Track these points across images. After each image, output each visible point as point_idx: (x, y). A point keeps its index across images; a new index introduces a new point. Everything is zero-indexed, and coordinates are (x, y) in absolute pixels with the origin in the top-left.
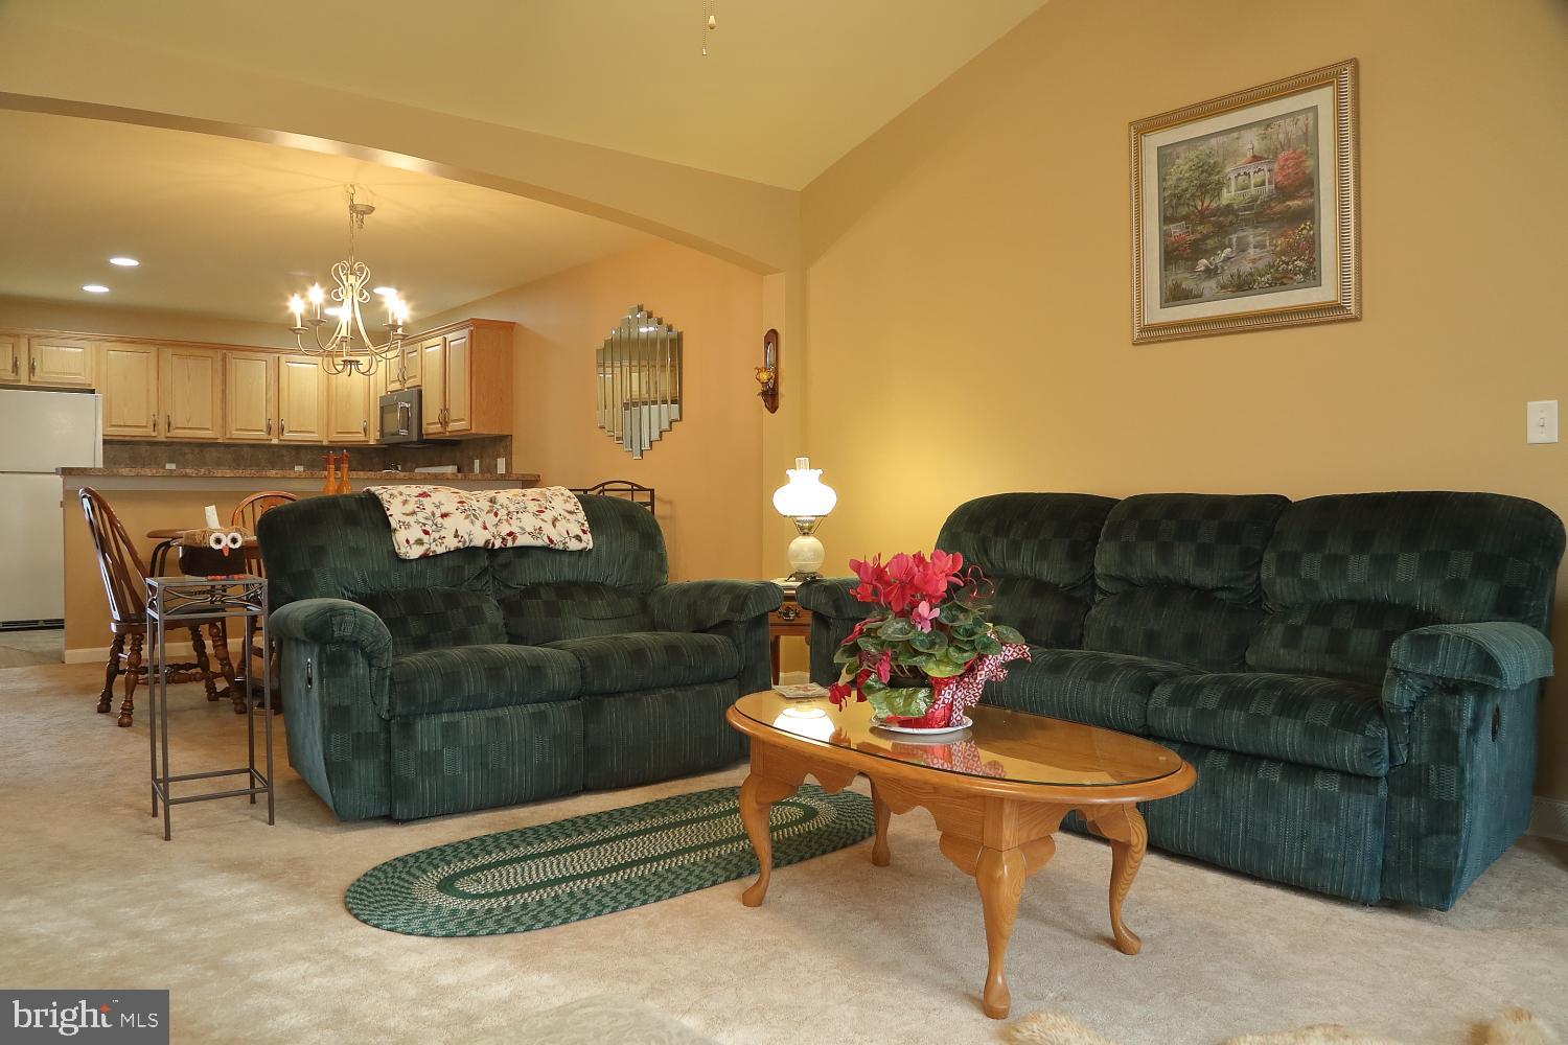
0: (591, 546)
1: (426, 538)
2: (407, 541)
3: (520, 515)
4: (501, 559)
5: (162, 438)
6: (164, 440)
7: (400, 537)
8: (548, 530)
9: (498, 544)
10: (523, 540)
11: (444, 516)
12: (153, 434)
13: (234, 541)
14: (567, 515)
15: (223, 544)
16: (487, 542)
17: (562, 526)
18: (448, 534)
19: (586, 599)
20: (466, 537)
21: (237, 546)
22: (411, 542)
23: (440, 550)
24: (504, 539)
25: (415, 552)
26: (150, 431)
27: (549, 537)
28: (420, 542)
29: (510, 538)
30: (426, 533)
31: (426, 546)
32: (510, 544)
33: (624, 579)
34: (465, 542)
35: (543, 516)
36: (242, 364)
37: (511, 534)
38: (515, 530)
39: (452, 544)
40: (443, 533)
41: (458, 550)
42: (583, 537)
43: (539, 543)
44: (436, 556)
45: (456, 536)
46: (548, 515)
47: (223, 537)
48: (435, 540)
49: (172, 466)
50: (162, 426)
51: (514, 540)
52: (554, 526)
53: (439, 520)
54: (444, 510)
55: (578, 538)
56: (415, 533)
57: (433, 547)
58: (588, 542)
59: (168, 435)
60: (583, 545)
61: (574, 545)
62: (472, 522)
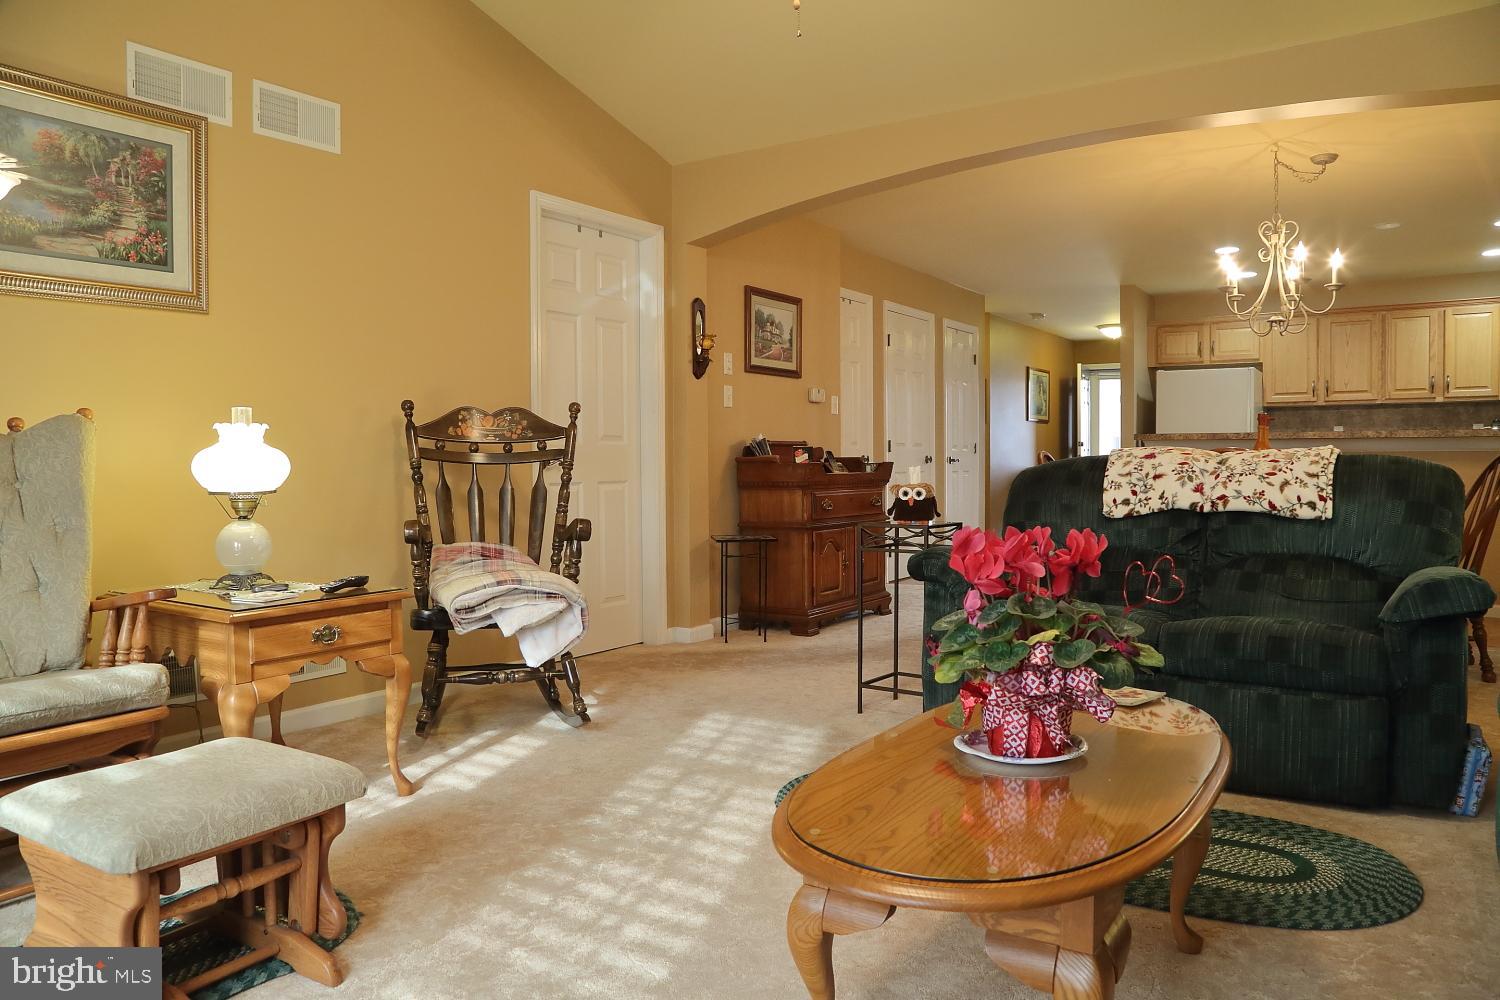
0: (1329, 514)
1: (1133, 499)
2: (1115, 501)
3: (1241, 478)
4: (1214, 525)
5: (1321, 403)
6: (1324, 404)
7: (1107, 497)
8: (1273, 495)
9: (1207, 508)
10: (1236, 505)
11: (1156, 477)
12: (1315, 399)
13: (919, 494)
14: (1307, 479)
15: (909, 497)
16: (1194, 505)
17: (1292, 492)
18: (1154, 495)
19: (1302, 577)
20: (1170, 500)
21: (922, 498)
22: (1119, 501)
23: (1144, 511)
24: (1213, 502)
25: (1120, 512)
26: (1309, 397)
27: (1270, 503)
28: (1126, 502)
29: (1220, 503)
30: (1134, 493)
31: (1131, 506)
32: (1221, 508)
33: (1379, 558)
34: (1167, 505)
35: (1272, 479)
36: (1402, 324)
37: (1223, 497)
38: (1229, 492)
39: (1156, 505)
40: (1149, 495)
41: (1161, 511)
42: (1320, 504)
43: (1257, 508)
44: (1141, 517)
45: (1161, 498)
46: (1277, 480)
47: (909, 490)
48: (1140, 501)
49: (1340, 429)
50: (1322, 391)
51: (1225, 505)
52: (1282, 490)
53: (1150, 481)
54: (1159, 471)
55: (1312, 505)
56: (1125, 493)
57: (1138, 508)
58: (1326, 510)
59: (1327, 399)
60: (1317, 513)
61: (1305, 513)
62: (1183, 485)
